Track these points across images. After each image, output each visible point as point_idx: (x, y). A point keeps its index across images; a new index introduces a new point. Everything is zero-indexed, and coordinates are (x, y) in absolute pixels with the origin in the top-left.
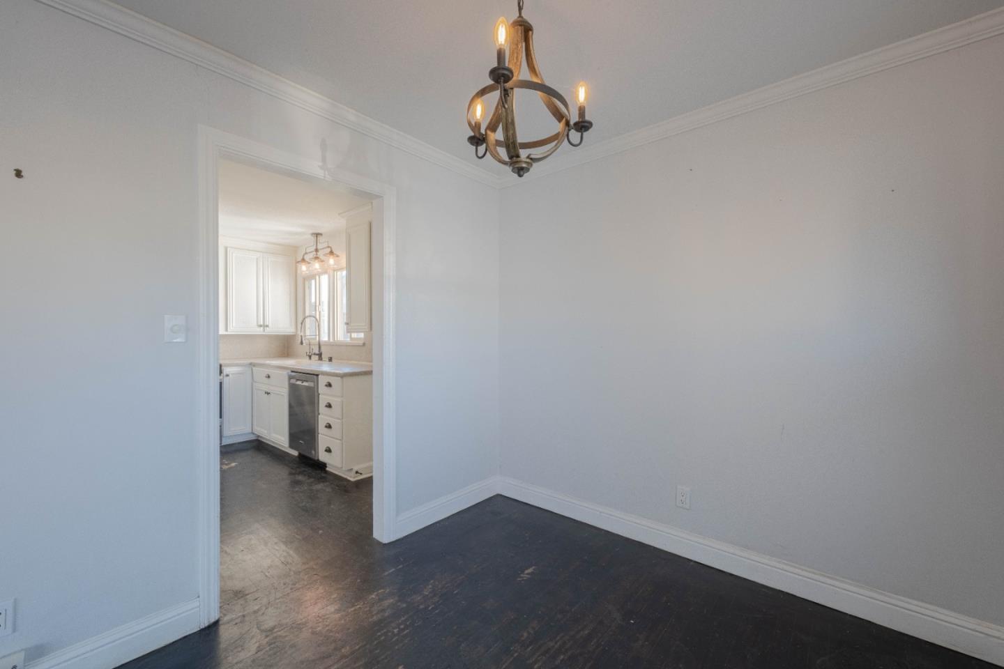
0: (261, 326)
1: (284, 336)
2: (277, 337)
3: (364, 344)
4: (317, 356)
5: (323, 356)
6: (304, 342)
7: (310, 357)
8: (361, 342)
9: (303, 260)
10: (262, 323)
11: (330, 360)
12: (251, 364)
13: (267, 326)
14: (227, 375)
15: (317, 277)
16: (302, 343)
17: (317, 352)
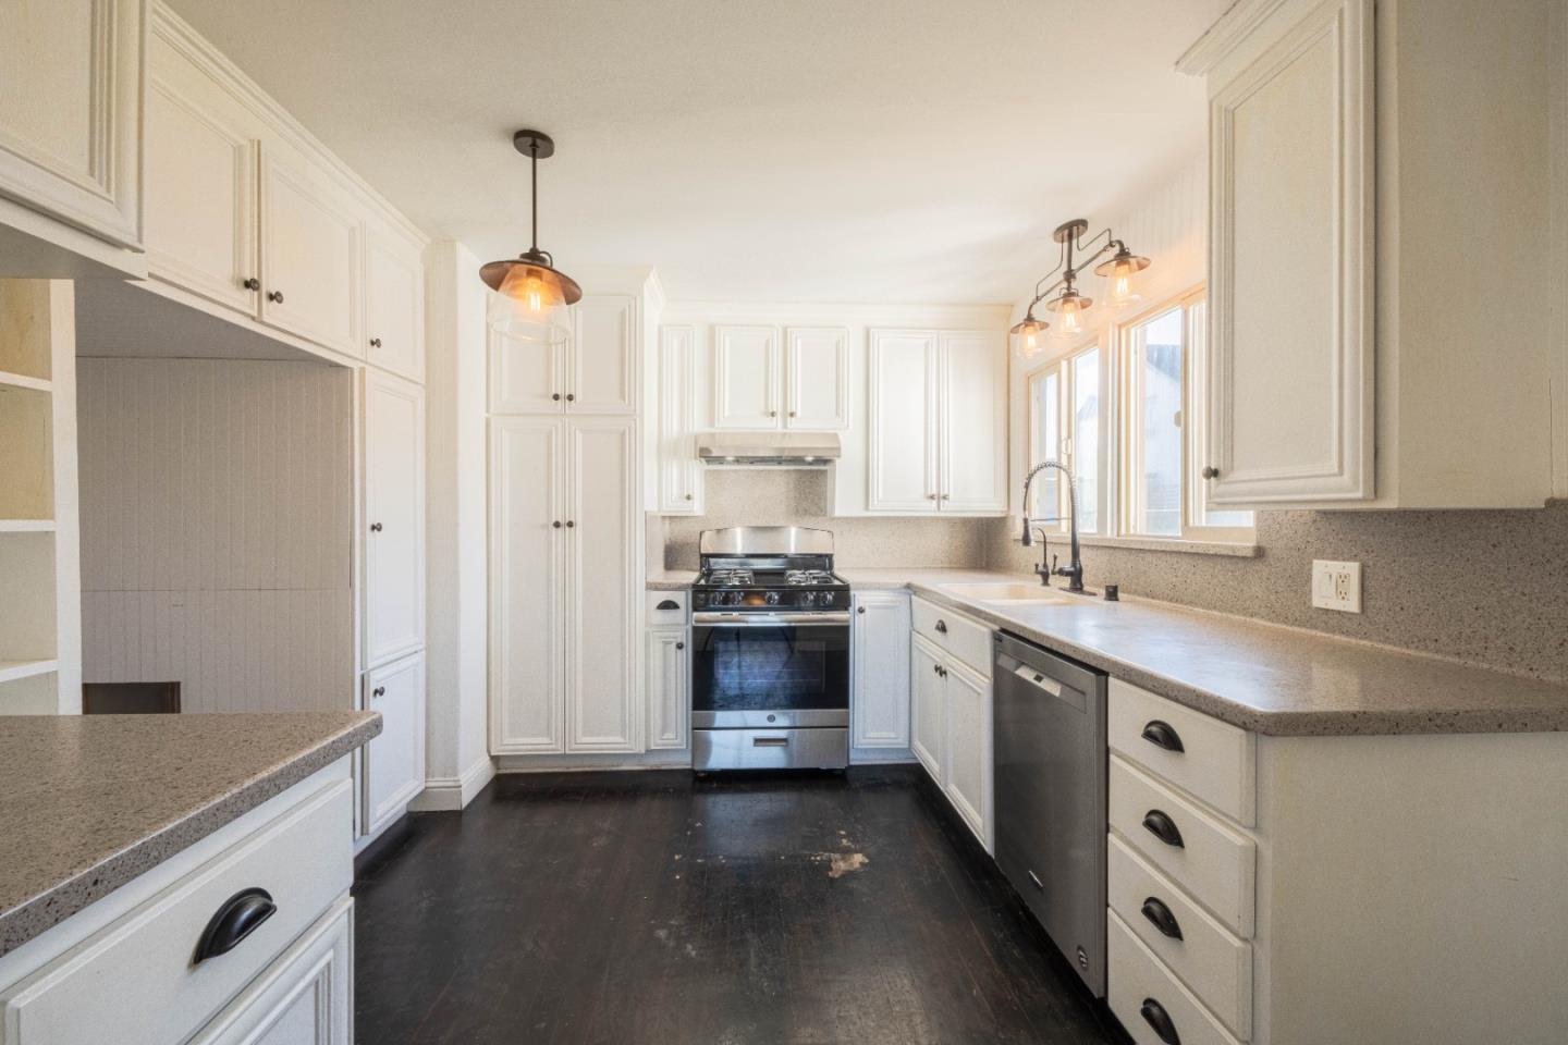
0: (932, 497)
1: (980, 520)
2: (966, 522)
3: (1260, 553)
4: (1069, 579)
5: (1085, 578)
6: (1032, 537)
7: (1045, 577)
8: (1247, 545)
9: (1030, 319)
10: (934, 492)
11: (1112, 594)
12: (909, 586)
13: (945, 498)
14: (861, 611)
15: (1064, 364)
16: (1026, 540)
17: (1068, 567)
